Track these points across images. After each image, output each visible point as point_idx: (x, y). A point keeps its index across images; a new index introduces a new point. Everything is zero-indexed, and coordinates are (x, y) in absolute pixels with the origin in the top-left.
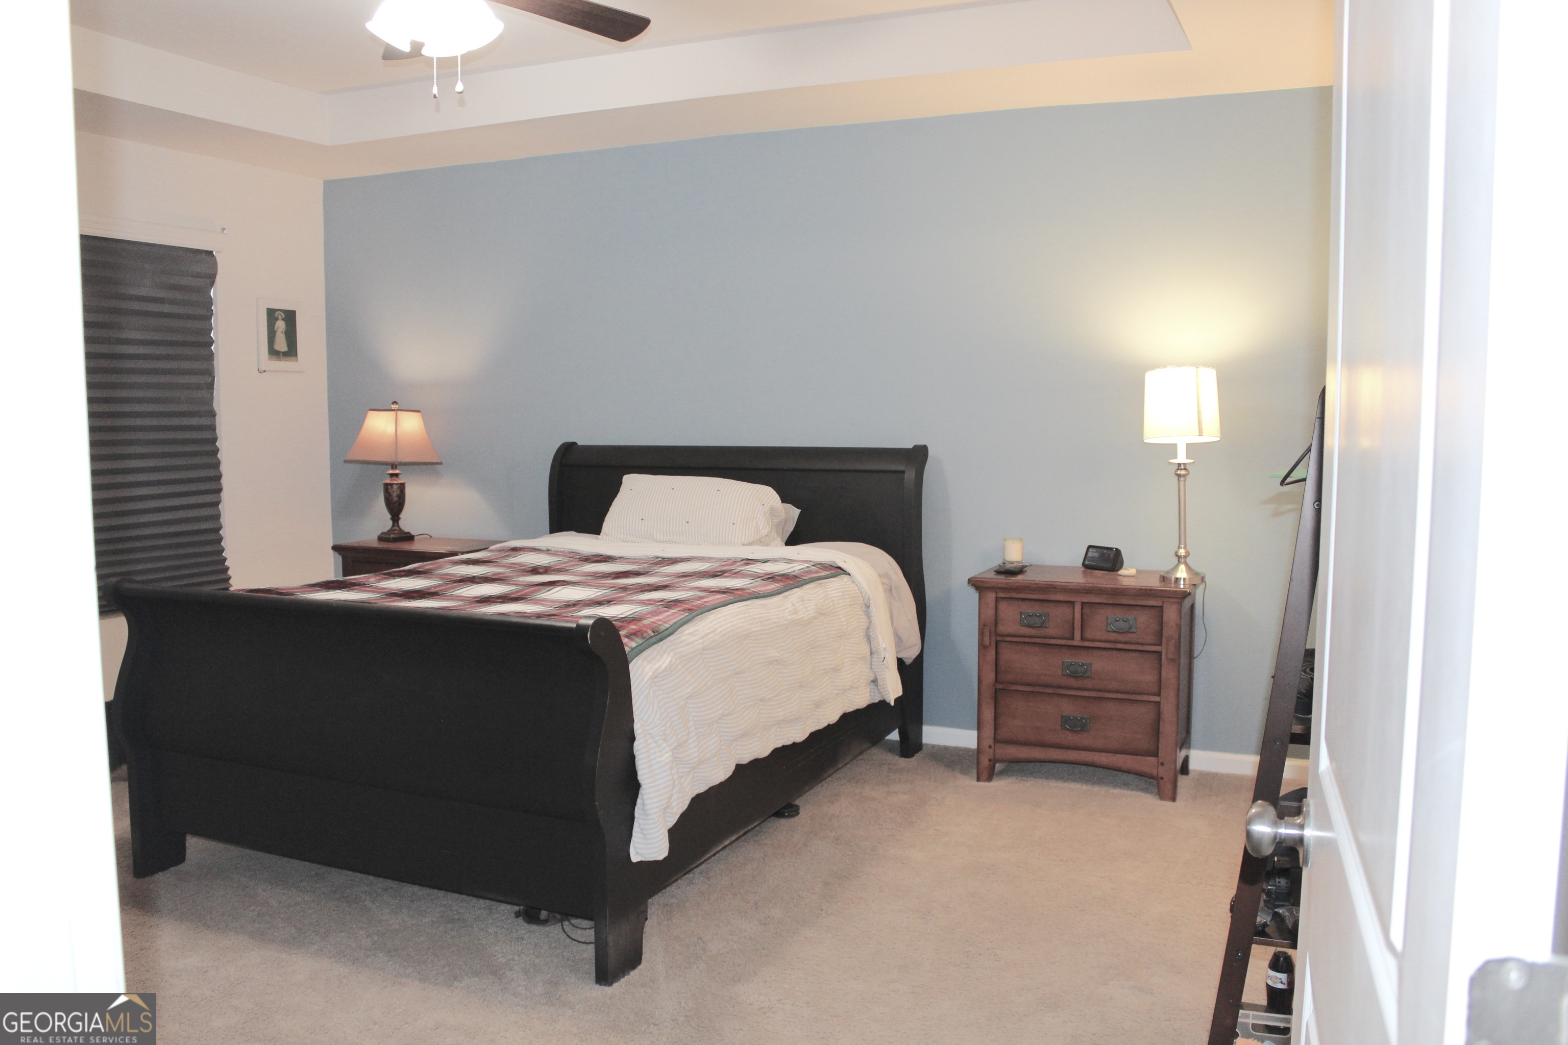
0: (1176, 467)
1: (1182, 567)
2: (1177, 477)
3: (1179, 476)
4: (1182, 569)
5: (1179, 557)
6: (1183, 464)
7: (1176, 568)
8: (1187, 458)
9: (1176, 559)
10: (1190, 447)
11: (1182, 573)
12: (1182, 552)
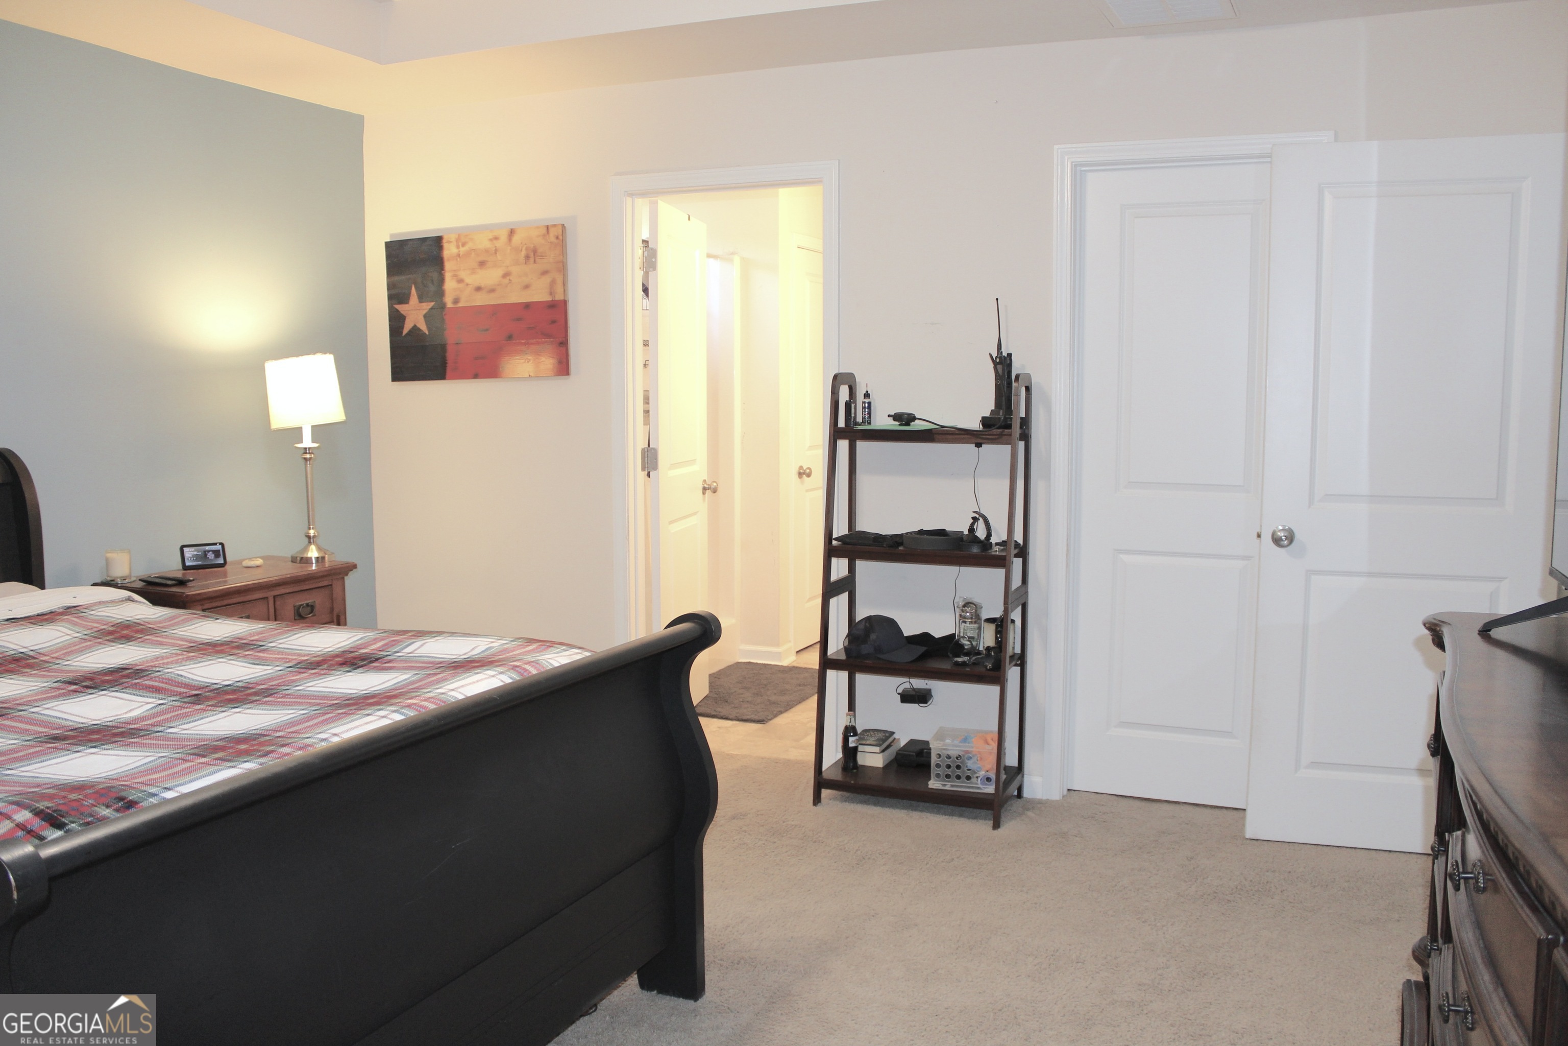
0: (303, 451)
1: (313, 547)
2: (304, 460)
3: (305, 459)
4: (312, 549)
5: (309, 537)
6: (309, 448)
7: (306, 549)
8: (313, 441)
9: (306, 540)
10: (318, 430)
11: (313, 553)
12: (312, 532)
